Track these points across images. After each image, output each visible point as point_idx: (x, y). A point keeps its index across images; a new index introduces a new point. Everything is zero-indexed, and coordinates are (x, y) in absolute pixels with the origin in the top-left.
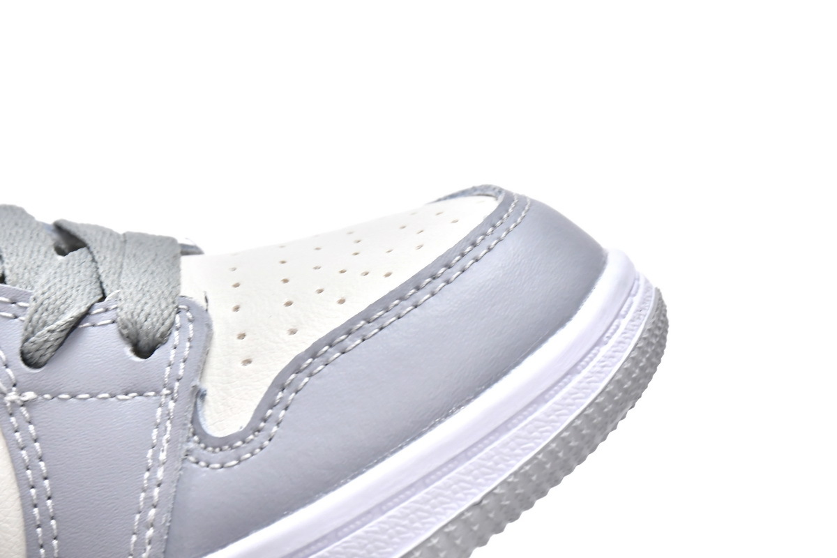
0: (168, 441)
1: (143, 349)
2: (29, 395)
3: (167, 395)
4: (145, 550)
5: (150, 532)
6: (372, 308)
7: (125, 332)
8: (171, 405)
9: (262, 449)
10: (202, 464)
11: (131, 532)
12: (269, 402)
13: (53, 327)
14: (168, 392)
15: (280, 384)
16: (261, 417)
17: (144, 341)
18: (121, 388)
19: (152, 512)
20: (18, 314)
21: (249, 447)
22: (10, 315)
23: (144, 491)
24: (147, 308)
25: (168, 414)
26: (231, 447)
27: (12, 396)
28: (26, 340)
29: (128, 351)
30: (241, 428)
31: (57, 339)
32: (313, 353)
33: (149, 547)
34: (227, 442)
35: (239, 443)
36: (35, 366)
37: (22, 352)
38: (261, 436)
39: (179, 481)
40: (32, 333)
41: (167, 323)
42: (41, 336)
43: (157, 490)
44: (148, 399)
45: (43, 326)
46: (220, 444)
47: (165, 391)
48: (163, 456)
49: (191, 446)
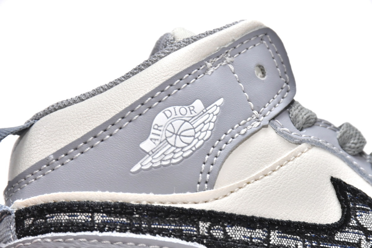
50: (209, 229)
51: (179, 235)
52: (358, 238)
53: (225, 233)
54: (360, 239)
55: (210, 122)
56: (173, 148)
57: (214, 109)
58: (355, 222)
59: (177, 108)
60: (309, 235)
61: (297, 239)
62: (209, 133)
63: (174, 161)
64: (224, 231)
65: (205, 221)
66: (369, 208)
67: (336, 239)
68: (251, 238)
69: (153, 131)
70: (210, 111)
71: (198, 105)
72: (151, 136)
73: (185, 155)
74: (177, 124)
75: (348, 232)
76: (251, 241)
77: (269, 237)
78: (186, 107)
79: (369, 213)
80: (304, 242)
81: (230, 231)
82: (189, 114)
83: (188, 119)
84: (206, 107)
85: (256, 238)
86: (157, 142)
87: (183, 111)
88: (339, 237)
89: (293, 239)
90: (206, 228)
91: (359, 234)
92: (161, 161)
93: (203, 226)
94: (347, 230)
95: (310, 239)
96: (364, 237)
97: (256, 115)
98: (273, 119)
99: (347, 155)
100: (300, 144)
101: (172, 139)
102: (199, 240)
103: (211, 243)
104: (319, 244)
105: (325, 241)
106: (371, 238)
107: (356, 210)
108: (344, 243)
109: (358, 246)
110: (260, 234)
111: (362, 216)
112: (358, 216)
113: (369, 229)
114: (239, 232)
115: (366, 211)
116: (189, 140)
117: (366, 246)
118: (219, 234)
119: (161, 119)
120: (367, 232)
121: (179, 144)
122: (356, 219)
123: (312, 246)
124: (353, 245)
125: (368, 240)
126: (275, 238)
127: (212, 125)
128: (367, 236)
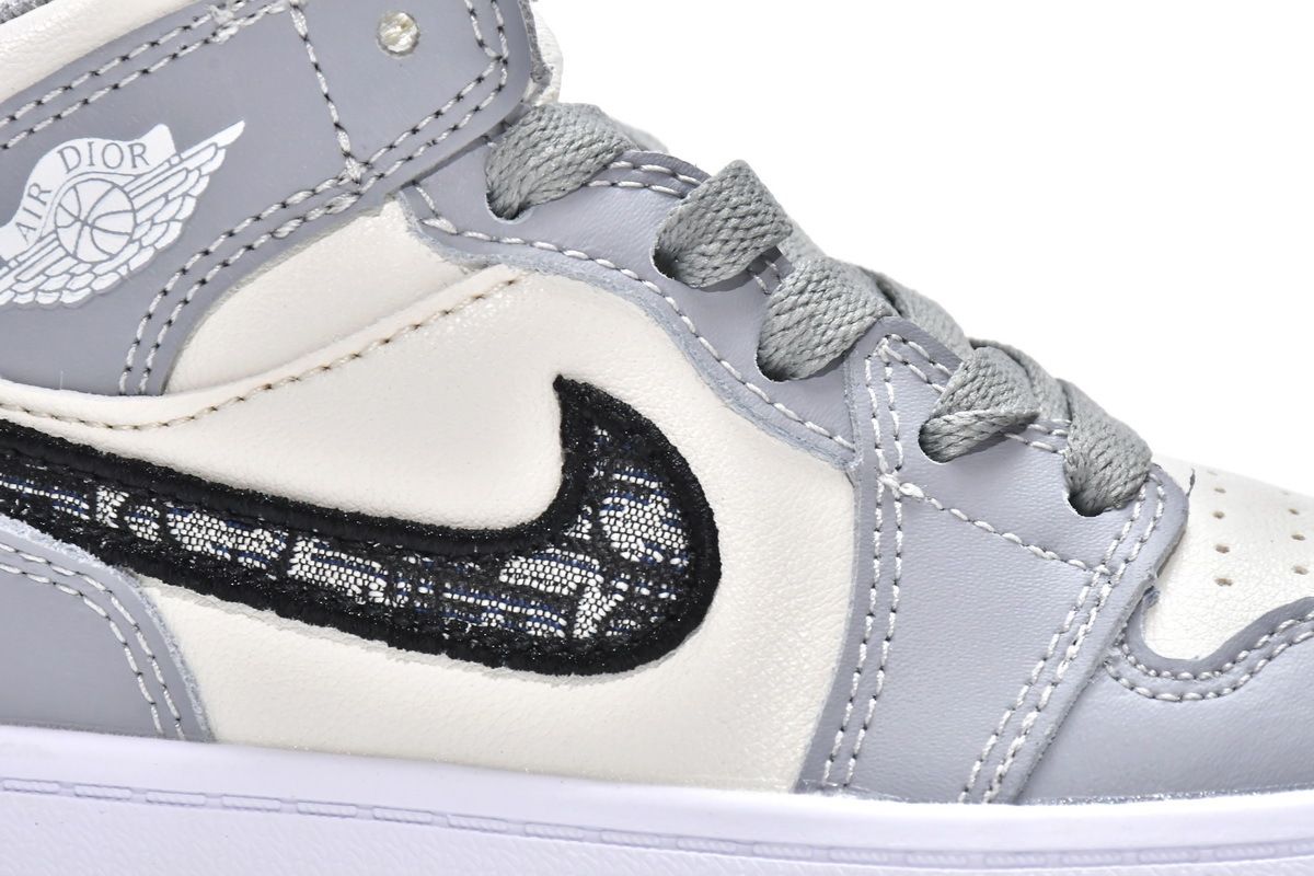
0: (1086, 633)
1: (1084, 503)
2: (911, 489)
3: (1102, 574)
4: (1005, 760)
5: (1019, 741)
7: (1071, 468)
8: (1106, 590)
9: (1219, 695)
10: (1124, 681)
11: (992, 729)
12: (1246, 642)
13: (980, 412)
14: (1106, 570)
15: (1269, 624)
16: (1228, 655)
17: (1089, 495)
18: (1042, 539)
19: (1034, 714)
20: (932, 379)
21: (1202, 686)
22: (923, 375)
23: (1029, 683)
24: (1110, 453)
25: (1099, 600)
26: (1175, 676)
27: (890, 479)
28: (937, 416)
29: (1066, 495)
30: (1197, 657)
31: (983, 432)
33: (1010, 760)
34: (1171, 668)
35: (1186, 675)
36: (935, 456)
37: (923, 431)
38: (1224, 679)
39: (1083, 690)
40: (950, 411)
41: (1130, 486)
42: (960, 418)
43: (1049, 689)
44: (1072, 573)
45: (968, 409)
46: (1159, 667)
47: (1102, 568)
48: (1072, 650)
49: (1117, 652)
50: (121, 511)
52: (578, 579)
53: (164, 530)
55: (185, 195)
56: (69, 261)
57: (208, 156)
59: (99, 143)
60: (412, 560)
61: (372, 572)
62: (176, 229)
63: (68, 299)
64: (162, 521)
66: (654, 485)
67: (504, 578)
68: (235, 552)
69: (26, 202)
70: (190, 164)
71: (159, 140)
72: (20, 216)
73: (100, 285)
74: (90, 192)
76: (234, 559)
77: (287, 554)
78: (124, 145)
79: (645, 502)
80: (391, 580)
81: (180, 524)
82: (127, 167)
83: (121, 181)
85: (251, 554)
86: (33, 236)
87: (113, 156)
89: (358, 567)
90: (114, 507)
91: (582, 565)
92: (36, 290)
93: (109, 502)
94: (550, 551)
95: (414, 574)
96: (600, 578)
97: (354, 170)
98: (414, 183)
99: (663, 295)
100: (485, 266)
101: (68, 237)
102: (90, 537)
103: (119, 549)
104: (440, 589)
105: (464, 581)
106: (623, 586)
107: (604, 487)
108: (522, 594)
109: (567, 605)
110: (260, 543)
111: (620, 508)
112: (605, 507)
113: (626, 555)
114: (200, 533)
115: (640, 494)
116: (112, 244)
117: (593, 609)
118: (147, 530)
119: (48, 171)
120: (613, 564)
121: (88, 252)
122: (595, 519)
123: (414, 595)
124: (551, 601)
125: (606, 590)
126: (305, 562)
127: (190, 205)
128: (609, 576)
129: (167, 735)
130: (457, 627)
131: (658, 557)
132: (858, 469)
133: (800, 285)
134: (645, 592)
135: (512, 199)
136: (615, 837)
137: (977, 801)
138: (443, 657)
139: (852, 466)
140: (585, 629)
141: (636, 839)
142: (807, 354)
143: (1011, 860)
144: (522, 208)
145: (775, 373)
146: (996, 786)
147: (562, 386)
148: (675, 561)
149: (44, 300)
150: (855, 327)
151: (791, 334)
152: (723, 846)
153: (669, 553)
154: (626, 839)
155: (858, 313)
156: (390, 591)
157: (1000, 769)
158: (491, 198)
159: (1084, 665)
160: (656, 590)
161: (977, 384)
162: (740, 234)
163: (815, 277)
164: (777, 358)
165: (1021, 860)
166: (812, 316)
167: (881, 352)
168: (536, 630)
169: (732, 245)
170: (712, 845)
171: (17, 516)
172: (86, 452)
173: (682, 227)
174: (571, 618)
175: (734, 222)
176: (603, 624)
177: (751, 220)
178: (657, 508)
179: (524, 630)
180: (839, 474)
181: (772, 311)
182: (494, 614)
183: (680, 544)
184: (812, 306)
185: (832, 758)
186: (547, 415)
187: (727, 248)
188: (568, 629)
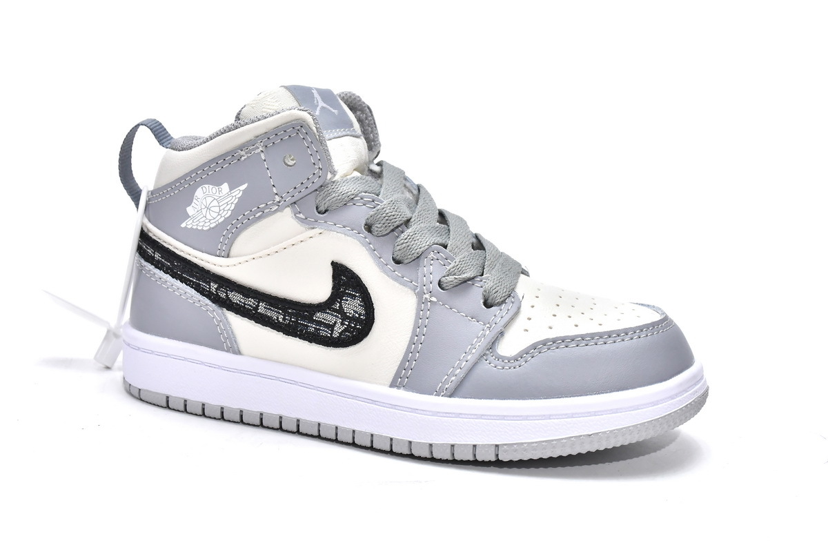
0: (479, 346)
1: (488, 305)
2: (434, 299)
3: (488, 327)
4: (448, 384)
5: (453, 378)
6: (587, 335)
7: (484, 294)
8: (488, 332)
9: (514, 368)
10: (488, 361)
11: (446, 374)
12: (526, 351)
13: (456, 277)
15: (534, 346)
16: (520, 356)
17: (489, 301)
18: (471, 315)
19: (459, 370)
20: (446, 265)
21: (510, 365)
22: (442, 263)
23: (460, 360)
24: (498, 288)
25: (485, 335)
26: (503, 361)
27: (427, 296)
28: (444, 277)
29: (482, 301)
30: (511, 356)
31: (457, 283)
32: (554, 341)
33: (450, 384)
34: (502, 358)
35: (507, 361)
36: (443, 289)
37: (440, 281)
38: (517, 363)
39: (475, 364)
40: (448, 276)
41: (502, 299)
42: (451, 278)
43: (465, 363)
44: (479, 325)
45: (453, 275)
46: (499, 358)
47: (488, 325)
48: (474, 351)
49: (488, 352)
50: (217, 289)
51: (198, 289)
52: (335, 320)
53: (227, 296)
54: (335, 322)
55: (232, 203)
56: (204, 219)
57: (238, 193)
58: (338, 305)
59: (211, 186)
60: (290, 311)
61: (279, 313)
62: (230, 212)
63: (205, 229)
64: (227, 293)
65: (216, 282)
66: (357, 295)
67: (315, 318)
68: (245, 304)
69: (194, 201)
70: (233, 195)
71: (225, 187)
72: (193, 204)
73: (212, 226)
74: (209, 200)
75: (328, 313)
76: (244, 306)
77: (258, 306)
78: (217, 188)
79: (355, 299)
80: (285, 316)
81: (231, 295)
82: (217, 194)
83: (216, 198)
84: (231, 190)
85: (249, 305)
86: (196, 210)
87: (214, 190)
88: (319, 316)
89: (276, 312)
90: (215, 288)
91: (336, 316)
92: (197, 225)
93: (214, 286)
94: (328, 311)
95: (290, 315)
96: (341, 320)
97: (277, 199)
98: (295, 203)
99: (365, 238)
100: (313, 228)
101: (204, 211)
102: (209, 295)
103: (216, 299)
104: (297, 320)
105: (304, 318)
106: (347, 323)
107: (344, 294)
108: (319, 323)
109: (331, 327)
110: (251, 302)
111: (348, 300)
112: (343, 300)
113: (348, 314)
114: (236, 298)
115: (353, 297)
116: (215, 215)
117: (339, 329)
118: (223, 295)
119: (199, 193)
120: (344, 317)
121: (209, 217)
122: (340, 303)
123: (290, 321)
124: (327, 326)
125: (342, 324)
126: (262, 308)
127: (233, 206)
128: (343, 320)
129: (228, 351)
130: (301, 331)
131: (357, 315)
132: (418, 292)
133: (406, 237)
134: (353, 325)
135: (322, 208)
136: (340, 394)
137: (439, 396)
138: (298, 338)
139: (417, 291)
140: (336, 335)
141: (346, 396)
142: (406, 257)
143: (445, 415)
144: (326, 211)
145: (397, 262)
146: (445, 391)
147: (334, 264)
148: (362, 317)
149: (200, 228)
150: (421, 250)
151: (401, 251)
152: (368, 401)
153: (360, 315)
154: (343, 395)
155: (424, 245)
156: (284, 319)
157: (447, 386)
158: (317, 208)
159: (477, 356)
160: (356, 325)
161: (458, 267)
162: (388, 221)
163: (411, 234)
164: (398, 258)
165: (447, 415)
166: (408, 246)
167: (430, 256)
168: (323, 334)
169: (386, 225)
170: (365, 400)
171: (192, 287)
172: (208, 272)
173: (372, 218)
174: (332, 331)
175: (387, 218)
176: (341, 334)
177: (392, 217)
178: (357, 302)
179: (319, 333)
180: (413, 292)
181: (396, 244)
182: (312, 328)
183: (363, 312)
184: (409, 243)
185: (401, 378)
186: (329, 272)
187: (384, 226)
188: (331, 334)
